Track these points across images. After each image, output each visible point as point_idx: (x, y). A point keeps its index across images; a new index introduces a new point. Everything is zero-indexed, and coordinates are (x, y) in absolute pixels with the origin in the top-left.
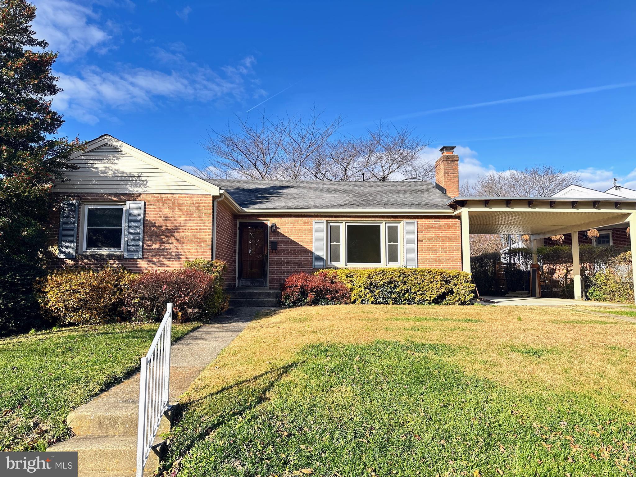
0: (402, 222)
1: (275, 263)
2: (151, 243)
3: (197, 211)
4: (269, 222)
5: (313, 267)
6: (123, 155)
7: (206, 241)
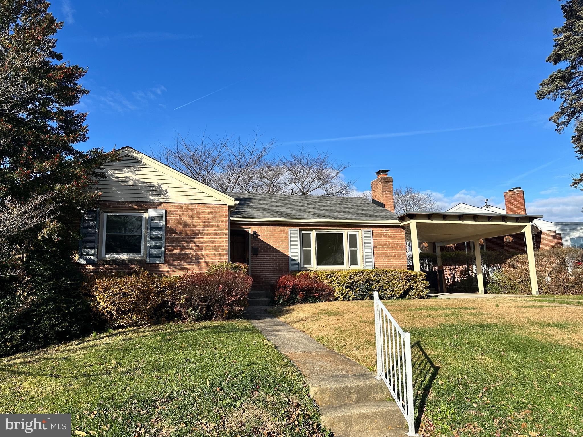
0: (360, 231)
1: (256, 267)
2: (173, 248)
3: (214, 219)
4: (250, 230)
5: (290, 270)
6: (144, 166)
7: (223, 246)
